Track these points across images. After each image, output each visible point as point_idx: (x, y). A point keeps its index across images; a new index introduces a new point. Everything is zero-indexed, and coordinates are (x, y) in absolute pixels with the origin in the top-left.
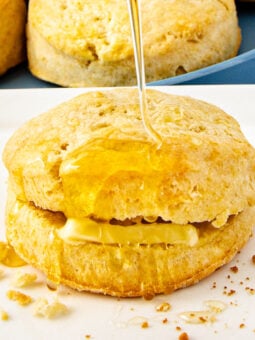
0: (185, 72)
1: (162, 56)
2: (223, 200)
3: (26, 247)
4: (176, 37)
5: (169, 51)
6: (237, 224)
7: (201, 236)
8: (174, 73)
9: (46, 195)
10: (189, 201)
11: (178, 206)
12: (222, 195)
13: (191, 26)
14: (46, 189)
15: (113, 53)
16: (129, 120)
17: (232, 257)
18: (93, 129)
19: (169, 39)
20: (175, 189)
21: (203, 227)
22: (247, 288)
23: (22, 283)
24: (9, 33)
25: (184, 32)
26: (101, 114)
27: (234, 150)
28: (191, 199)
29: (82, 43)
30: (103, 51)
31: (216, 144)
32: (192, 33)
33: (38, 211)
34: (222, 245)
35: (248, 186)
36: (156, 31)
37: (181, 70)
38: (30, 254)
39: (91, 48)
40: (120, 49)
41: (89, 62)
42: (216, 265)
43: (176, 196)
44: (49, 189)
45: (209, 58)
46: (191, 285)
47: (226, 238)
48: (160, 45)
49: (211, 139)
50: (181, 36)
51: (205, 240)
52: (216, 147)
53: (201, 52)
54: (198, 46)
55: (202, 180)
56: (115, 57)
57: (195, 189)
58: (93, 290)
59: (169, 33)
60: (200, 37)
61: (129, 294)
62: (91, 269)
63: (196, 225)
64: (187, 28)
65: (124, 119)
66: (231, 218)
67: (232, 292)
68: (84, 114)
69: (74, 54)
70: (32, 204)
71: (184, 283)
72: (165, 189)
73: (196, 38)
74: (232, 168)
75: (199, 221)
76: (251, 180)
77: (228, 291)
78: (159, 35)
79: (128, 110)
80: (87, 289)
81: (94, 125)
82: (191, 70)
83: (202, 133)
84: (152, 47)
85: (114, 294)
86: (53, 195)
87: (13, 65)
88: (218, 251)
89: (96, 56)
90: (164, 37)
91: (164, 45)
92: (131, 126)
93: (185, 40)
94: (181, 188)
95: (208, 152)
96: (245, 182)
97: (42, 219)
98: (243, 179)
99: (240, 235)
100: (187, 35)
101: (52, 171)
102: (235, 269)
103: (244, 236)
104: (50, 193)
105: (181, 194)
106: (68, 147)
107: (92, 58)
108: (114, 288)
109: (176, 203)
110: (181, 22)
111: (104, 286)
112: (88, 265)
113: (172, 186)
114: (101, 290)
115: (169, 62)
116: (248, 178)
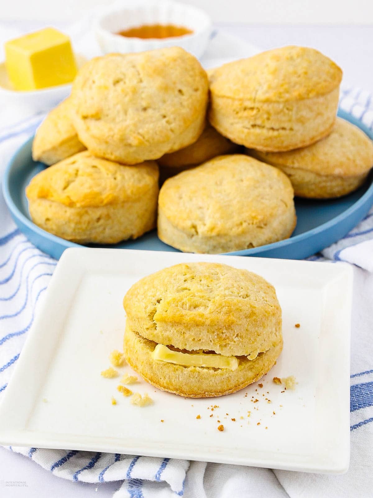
0: (253, 247)
1: (239, 235)
2: (255, 343)
3: (132, 360)
4: (249, 224)
5: (244, 233)
6: (265, 357)
7: (240, 364)
8: (246, 247)
9: (145, 330)
10: (233, 343)
11: (225, 346)
12: (255, 340)
13: (260, 217)
14: (145, 327)
15: (208, 231)
16: (201, 287)
17: (259, 378)
18: (178, 291)
19: (245, 225)
20: (224, 335)
21: (242, 359)
22: (266, 399)
23: (128, 382)
24: (146, 210)
25: (255, 222)
26: (185, 281)
27: (266, 312)
28: (235, 342)
29: (188, 223)
30: (202, 229)
31: (255, 307)
32: (260, 222)
33: (141, 339)
34: (254, 370)
35: (273, 334)
36: (236, 219)
37: (251, 245)
38: (134, 365)
39: (194, 227)
40: (212, 229)
41: (193, 236)
42: (249, 383)
43: (225, 339)
44: (147, 327)
45: (270, 239)
46: (231, 394)
47: (256, 366)
48: (238, 229)
49: (252, 304)
50: (253, 224)
51: (243, 367)
52: (254, 310)
53: (266, 234)
54: (264, 230)
55: (243, 330)
56: (209, 234)
57: (237, 335)
58: (169, 391)
59: (245, 221)
60: (266, 225)
61: (191, 396)
62: (169, 378)
63: (237, 357)
64: (257, 219)
65: (199, 286)
66: (260, 354)
67: (257, 401)
68: (174, 280)
69: (183, 230)
70: (137, 333)
71: (227, 392)
72: (218, 334)
73: (262, 225)
74: (264, 323)
75: (239, 355)
76: (276, 331)
77: (254, 400)
78: (238, 222)
79: (203, 279)
80: (166, 390)
81: (180, 288)
82: (258, 246)
83: (247, 299)
84: (234, 230)
85: (182, 395)
86: (149, 331)
87: (148, 230)
88: (250, 374)
89: (197, 232)
90: (241, 224)
91: (240, 229)
92: (201, 291)
93: (255, 226)
94: (228, 334)
95: (248, 313)
96: (271, 333)
97: (142, 344)
98: (270, 330)
99: (266, 365)
100: (256, 223)
101: (149, 315)
102: (261, 386)
103: (269, 365)
104: (147, 329)
105: (228, 338)
106: (161, 302)
107: (195, 233)
108: (182, 392)
109: (224, 344)
110: (253, 215)
111: (177, 390)
112: (167, 376)
113: (223, 333)
114: (175, 392)
115: (243, 240)
116: (274, 329)
